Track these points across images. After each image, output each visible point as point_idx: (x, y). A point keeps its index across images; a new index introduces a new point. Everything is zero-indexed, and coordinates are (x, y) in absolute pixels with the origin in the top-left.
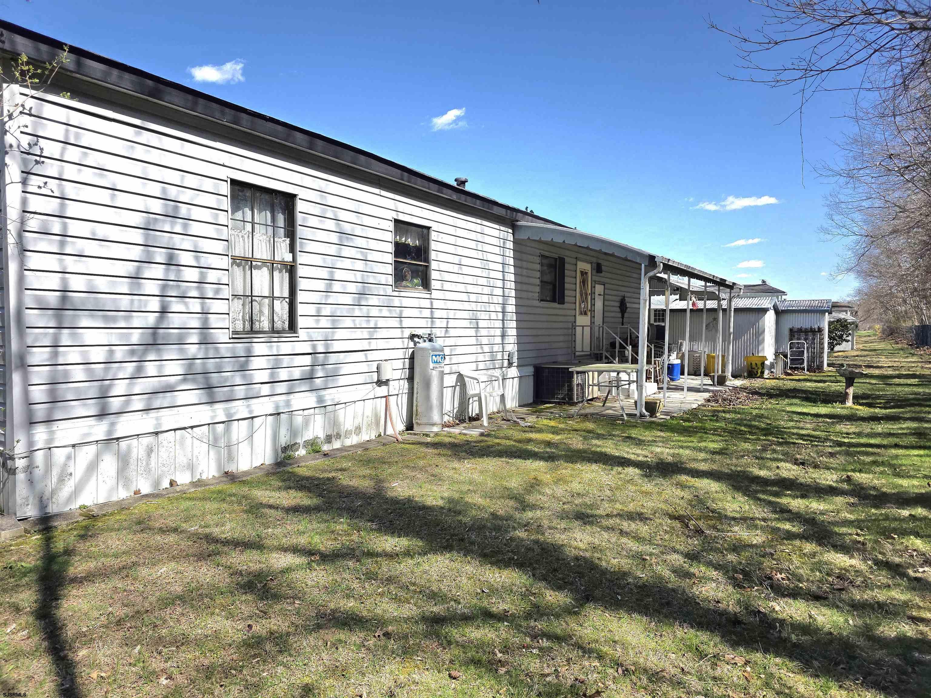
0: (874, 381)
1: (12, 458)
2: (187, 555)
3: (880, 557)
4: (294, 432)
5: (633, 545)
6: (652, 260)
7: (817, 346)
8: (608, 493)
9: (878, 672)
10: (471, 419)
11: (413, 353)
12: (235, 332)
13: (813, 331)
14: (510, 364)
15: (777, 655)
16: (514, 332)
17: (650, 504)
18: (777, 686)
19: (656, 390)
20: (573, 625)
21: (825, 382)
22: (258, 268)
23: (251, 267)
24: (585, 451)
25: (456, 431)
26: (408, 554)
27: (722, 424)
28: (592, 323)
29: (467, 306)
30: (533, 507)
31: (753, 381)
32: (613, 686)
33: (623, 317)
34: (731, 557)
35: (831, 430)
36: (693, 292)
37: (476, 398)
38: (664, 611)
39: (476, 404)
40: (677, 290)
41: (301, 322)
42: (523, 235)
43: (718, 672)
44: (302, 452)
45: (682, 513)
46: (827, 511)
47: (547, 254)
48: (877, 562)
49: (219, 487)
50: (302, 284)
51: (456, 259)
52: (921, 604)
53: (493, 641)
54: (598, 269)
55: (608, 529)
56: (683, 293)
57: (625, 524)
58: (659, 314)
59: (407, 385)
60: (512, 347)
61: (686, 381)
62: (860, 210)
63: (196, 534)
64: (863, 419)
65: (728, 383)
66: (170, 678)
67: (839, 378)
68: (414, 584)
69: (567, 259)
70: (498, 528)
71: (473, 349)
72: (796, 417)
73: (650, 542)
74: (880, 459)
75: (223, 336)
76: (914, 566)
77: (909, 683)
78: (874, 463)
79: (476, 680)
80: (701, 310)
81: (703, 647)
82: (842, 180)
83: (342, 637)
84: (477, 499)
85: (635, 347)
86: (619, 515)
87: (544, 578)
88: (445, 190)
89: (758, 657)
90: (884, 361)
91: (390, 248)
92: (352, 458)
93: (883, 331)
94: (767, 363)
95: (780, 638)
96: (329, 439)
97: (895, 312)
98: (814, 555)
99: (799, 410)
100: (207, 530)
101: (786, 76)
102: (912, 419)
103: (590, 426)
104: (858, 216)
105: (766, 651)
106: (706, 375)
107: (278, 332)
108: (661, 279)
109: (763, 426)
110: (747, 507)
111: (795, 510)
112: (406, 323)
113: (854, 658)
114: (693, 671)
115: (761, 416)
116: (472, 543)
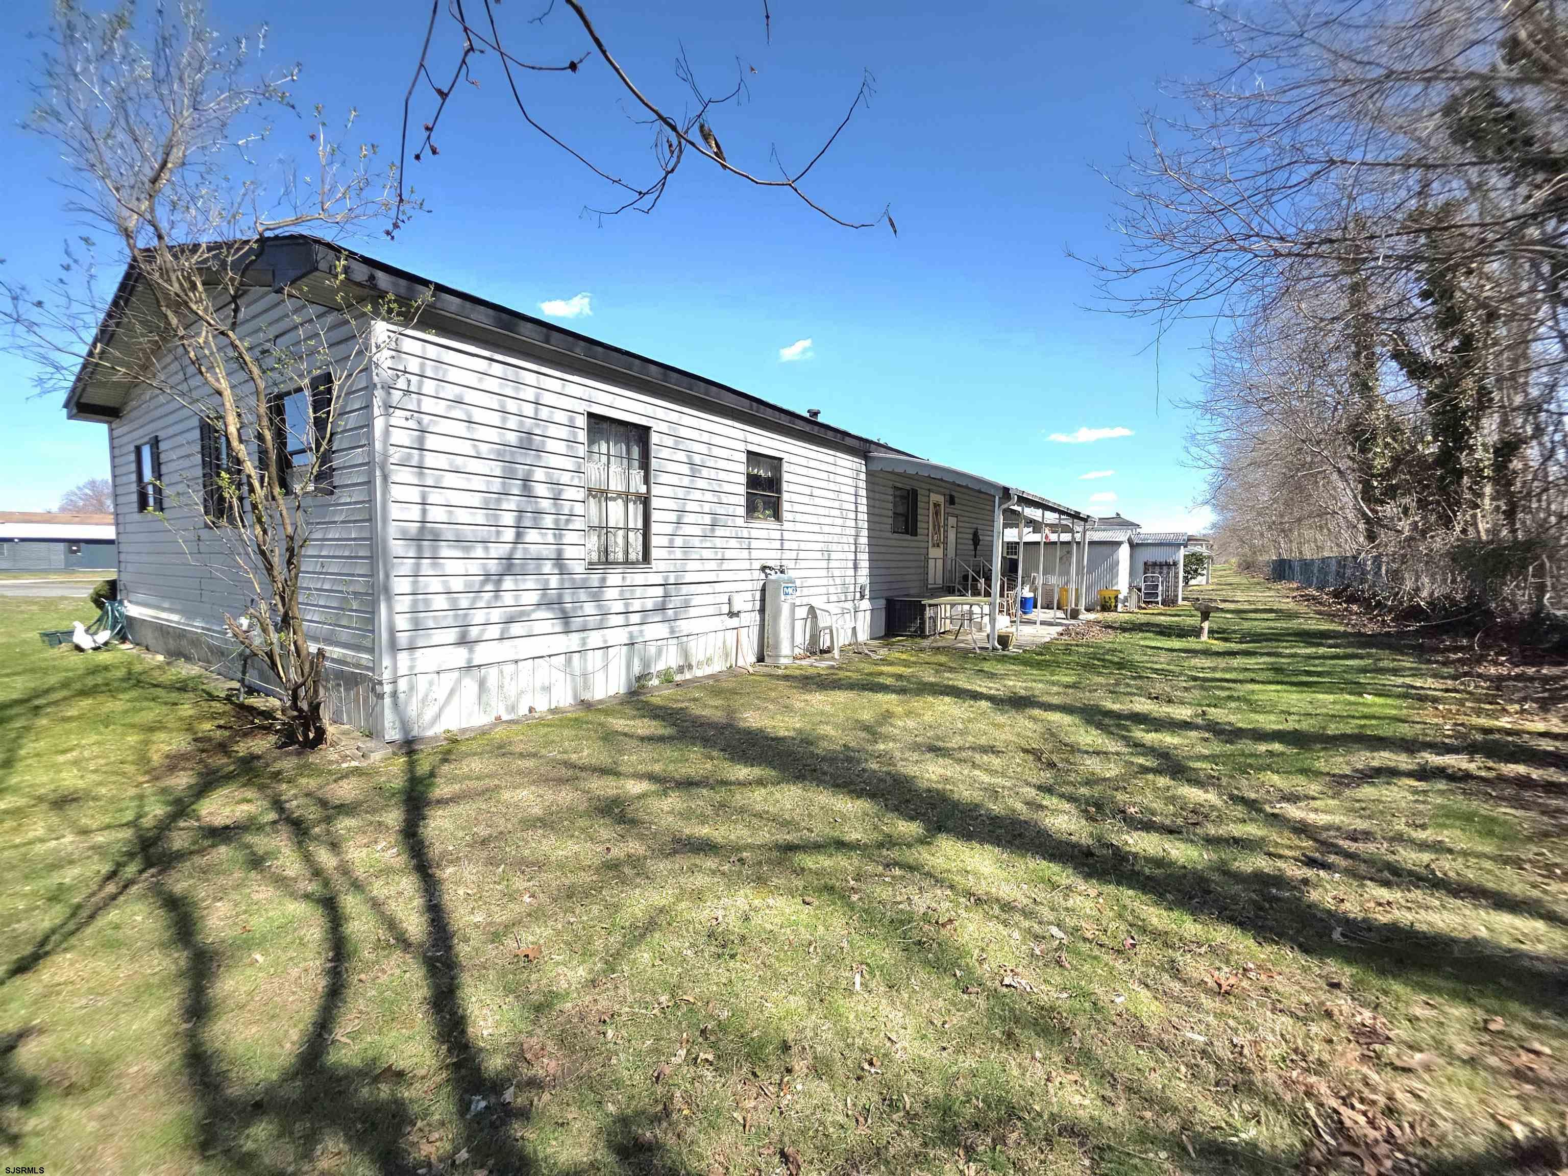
0: (1229, 616)
1: (380, 683)
2: (547, 779)
3: (1236, 792)
4: (646, 663)
5: (986, 778)
6: (1006, 492)
7: (1172, 580)
8: (960, 726)
9: (1234, 907)
10: (822, 652)
11: (764, 585)
12: (590, 563)
13: (1168, 565)
14: (862, 597)
15: (1130, 887)
16: (866, 564)
17: (1003, 737)
18: (1130, 918)
19: (1009, 624)
20: (926, 855)
21: (1179, 616)
22: (614, 499)
23: (606, 498)
24: (936, 684)
25: (805, 663)
26: (761, 782)
27: (1076, 658)
28: (945, 555)
29: (820, 537)
30: (886, 738)
31: (1106, 614)
32: (965, 915)
33: (975, 549)
34: (1084, 791)
35: (1186, 664)
36: (1047, 525)
37: (828, 631)
38: (1017, 842)
39: (828, 637)
40: (1031, 522)
41: (655, 553)
42: (876, 467)
43: (1070, 903)
44: (655, 682)
45: (1034, 746)
46: (1181, 745)
47: (900, 485)
48: (1232, 797)
49: (574, 715)
50: (655, 516)
51: (807, 491)
52: (1279, 840)
53: (846, 869)
54: (952, 501)
55: (960, 761)
56: (1036, 526)
57: (977, 756)
58: (1012, 547)
59: (758, 618)
60: (864, 578)
61: (1039, 614)
62: (1215, 441)
63: (554, 760)
64: (1218, 654)
65: (1080, 617)
66: (533, 896)
67: (1195, 613)
68: (767, 812)
69: (920, 491)
70: (849, 759)
71: (824, 581)
72: (1149, 652)
73: (1003, 775)
74: (1235, 694)
75: (579, 568)
76: (1271, 802)
77: (1267, 919)
78: (1230, 698)
79: (829, 906)
80: (1055, 543)
81: (1054, 878)
82: (1199, 412)
83: (698, 862)
84: (828, 730)
85: (988, 580)
86: (973, 748)
87: (896, 809)
88: (797, 421)
89: (1111, 889)
90: (1240, 596)
91: (743, 479)
92: (704, 688)
93: (1239, 566)
94: (1121, 597)
95: (1133, 870)
96: (681, 670)
97: (1252, 546)
98: (1168, 788)
99: (1153, 644)
100: (565, 756)
101: (1144, 306)
102: (1269, 654)
103: (943, 659)
104: (1213, 448)
105: (1119, 883)
106: (1058, 608)
107: (633, 563)
108: (1014, 511)
109: (1116, 659)
110: (1100, 741)
111: (1149, 744)
112: (755, 555)
113: (1210, 892)
114: (1045, 902)
115: (1115, 650)
116: (825, 773)
